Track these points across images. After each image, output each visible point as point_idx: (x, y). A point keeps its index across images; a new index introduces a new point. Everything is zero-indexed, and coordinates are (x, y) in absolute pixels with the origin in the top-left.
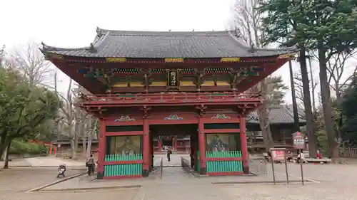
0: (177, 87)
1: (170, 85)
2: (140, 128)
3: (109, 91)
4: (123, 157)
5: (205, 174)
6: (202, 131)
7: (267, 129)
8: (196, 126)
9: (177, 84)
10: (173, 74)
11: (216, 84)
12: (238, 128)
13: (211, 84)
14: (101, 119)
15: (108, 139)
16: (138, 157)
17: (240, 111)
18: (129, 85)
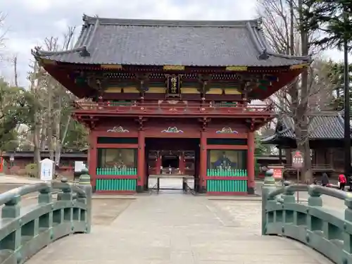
0: (178, 95)
1: (170, 92)
2: (135, 140)
3: (101, 98)
4: (116, 172)
5: (205, 193)
6: (204, 146)
7: (304, 145)
8: (198, 141)
9: (178, 91)
10: (174, 80)
11: (224, 92)
12: (246, 144)
13: (218, 91)
14: (92, 129)
15: (100, 151)
16: (132, 172)
17: (249, 126)
18: (122, 90)
